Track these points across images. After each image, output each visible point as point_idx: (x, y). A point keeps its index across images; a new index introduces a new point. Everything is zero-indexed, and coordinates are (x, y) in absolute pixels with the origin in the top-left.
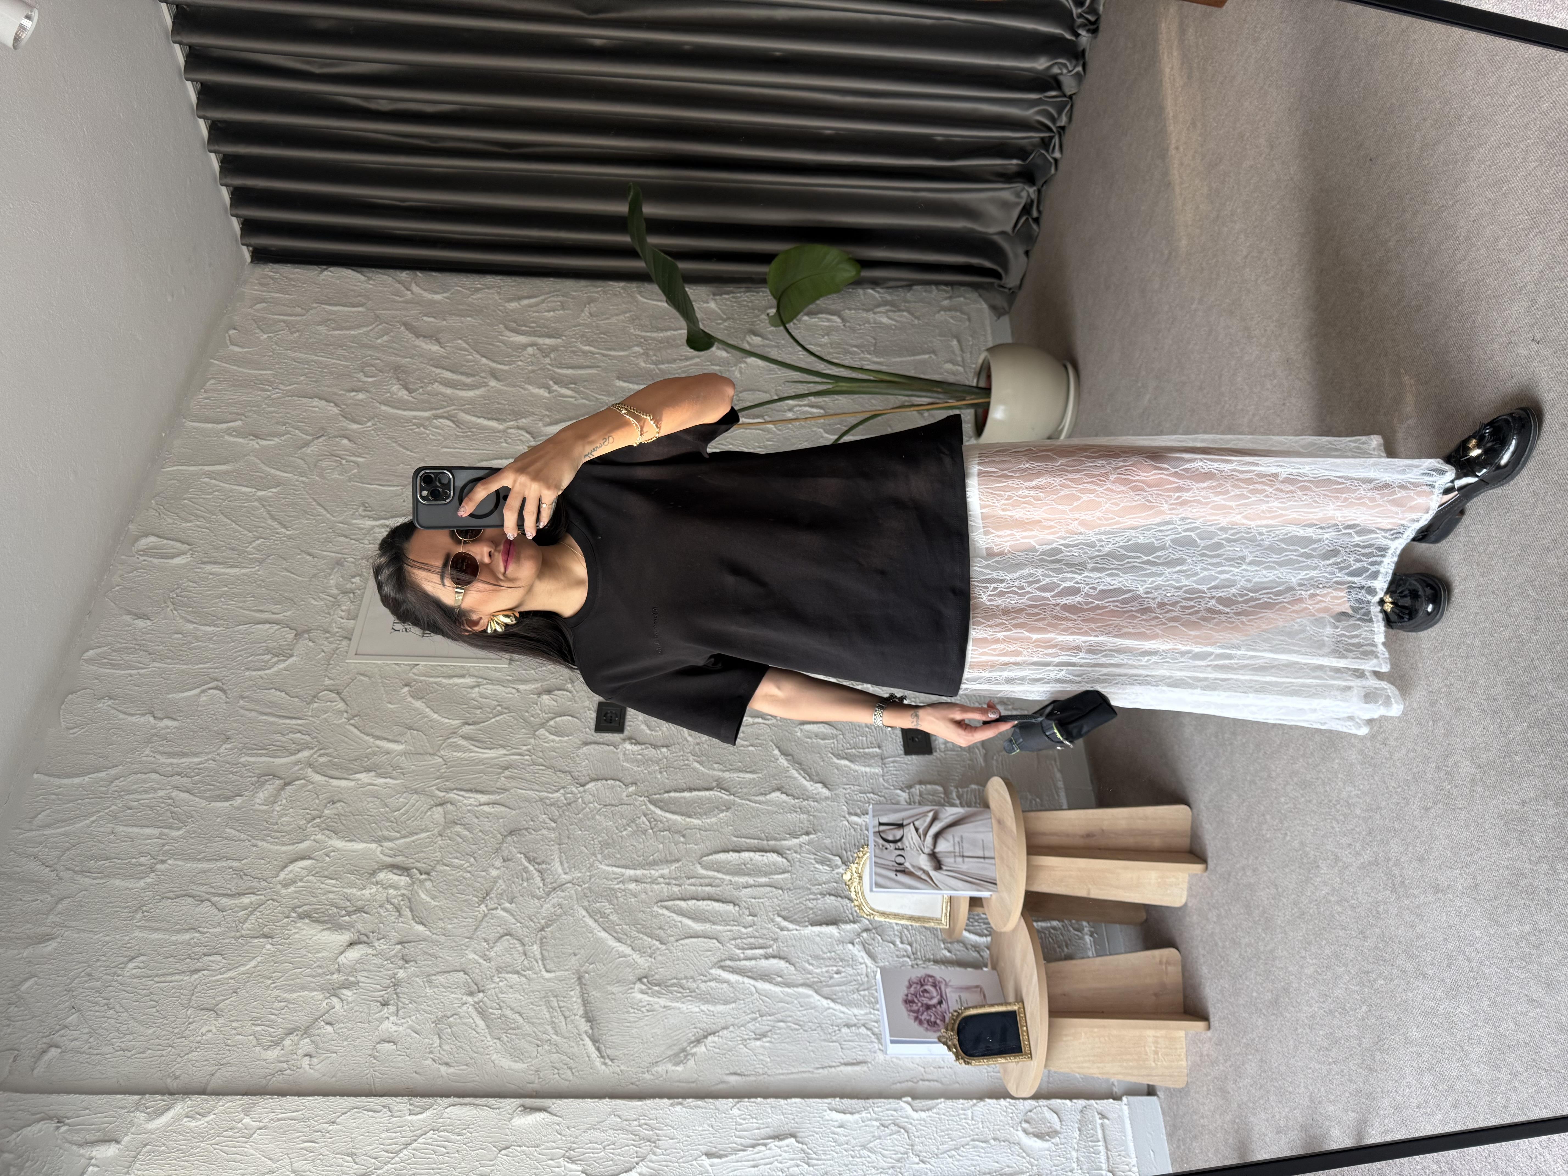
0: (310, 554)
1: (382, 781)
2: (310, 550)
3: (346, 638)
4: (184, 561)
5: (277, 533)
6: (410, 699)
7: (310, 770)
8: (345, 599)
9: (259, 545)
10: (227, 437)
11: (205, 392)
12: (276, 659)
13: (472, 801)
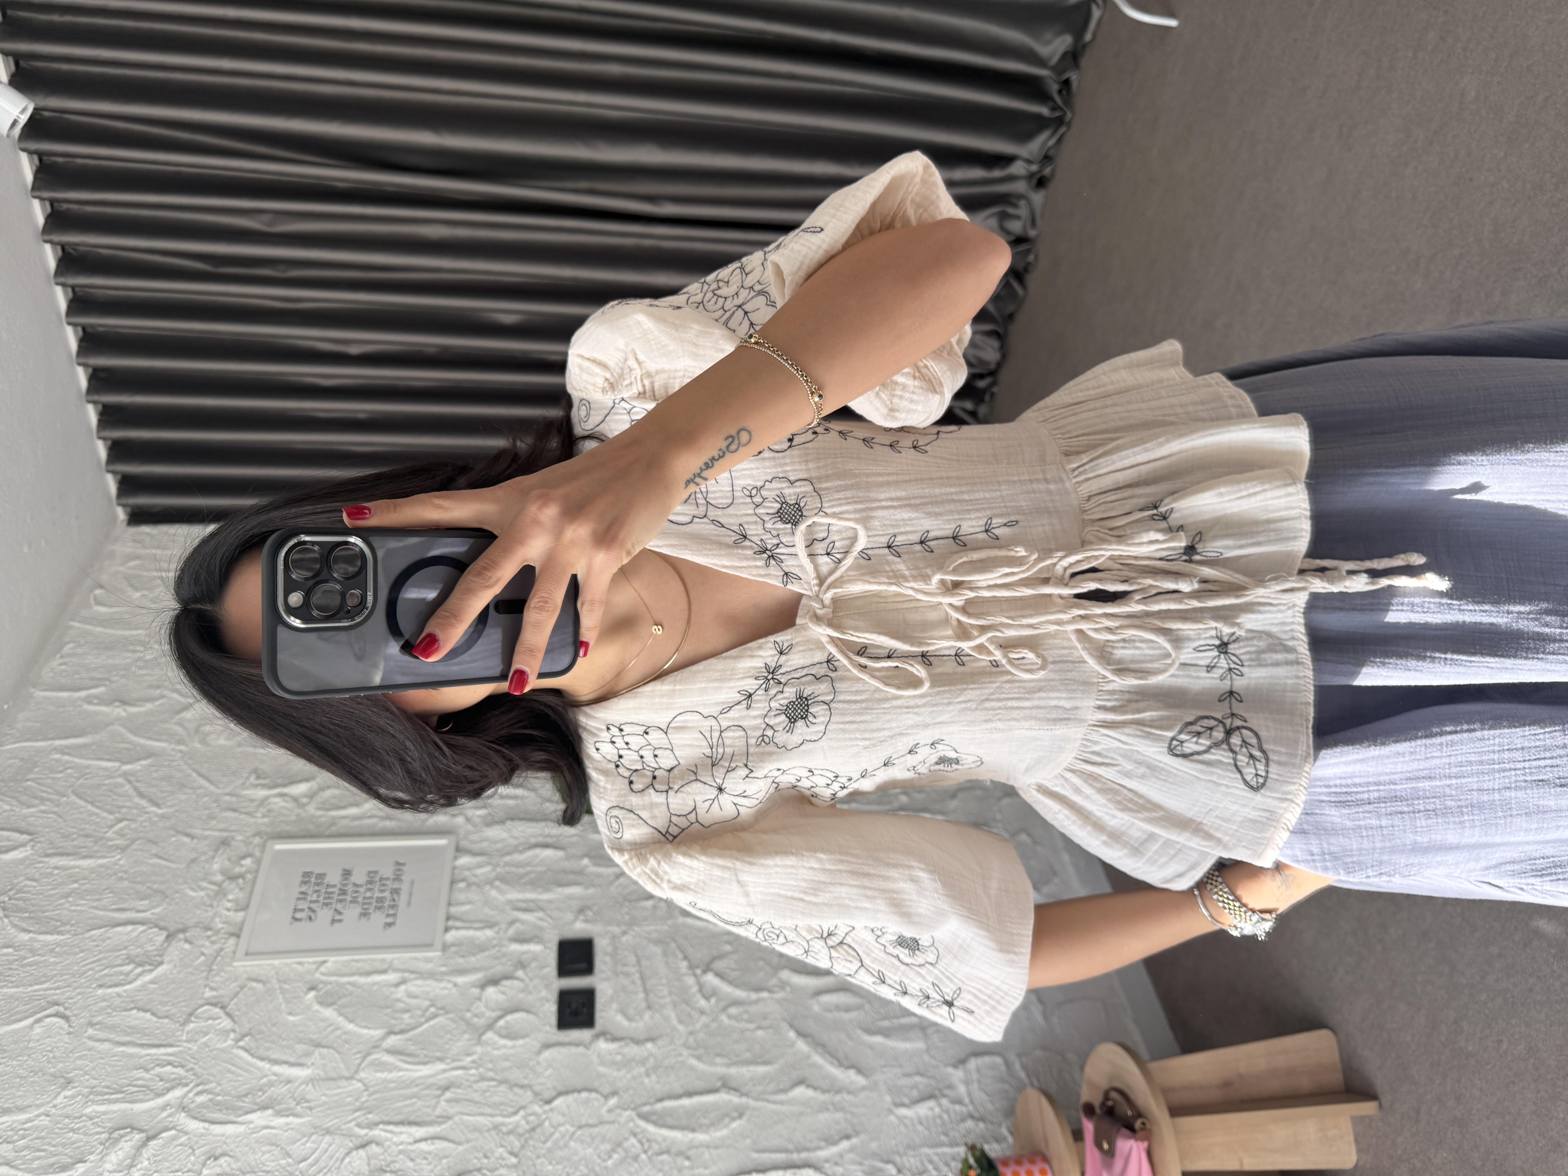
0: (187, 835)
1: (281, 1121)
2: (189, 831)
3: (232, 934)
4: (21, 856)
5: (146, 813)
6: (317, 1007)
7: (183, 1114)
8: (233, 886)
9: (122, 829)
10: (86, 707)
11: (62, 657)
12: (139, 970)
13: (403, 1137)
